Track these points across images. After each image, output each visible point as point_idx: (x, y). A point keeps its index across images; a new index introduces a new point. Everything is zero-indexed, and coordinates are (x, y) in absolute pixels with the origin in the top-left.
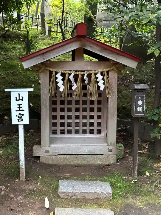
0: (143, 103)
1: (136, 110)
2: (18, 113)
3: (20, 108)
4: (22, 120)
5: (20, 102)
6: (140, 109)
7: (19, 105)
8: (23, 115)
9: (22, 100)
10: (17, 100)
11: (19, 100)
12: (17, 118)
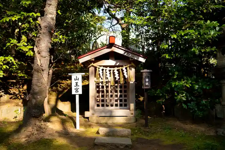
0: (149, 80)
1: (145, 84)
2: (76, 87)
3: (77, 84)
4: (78, 91)
5: (77, 81)
6: (147, 84)
7: (76, 83)
8: (79, 89)
9: (78, 80)
10: (75, 80)
11: (77, 80)
12: (75, 90)
